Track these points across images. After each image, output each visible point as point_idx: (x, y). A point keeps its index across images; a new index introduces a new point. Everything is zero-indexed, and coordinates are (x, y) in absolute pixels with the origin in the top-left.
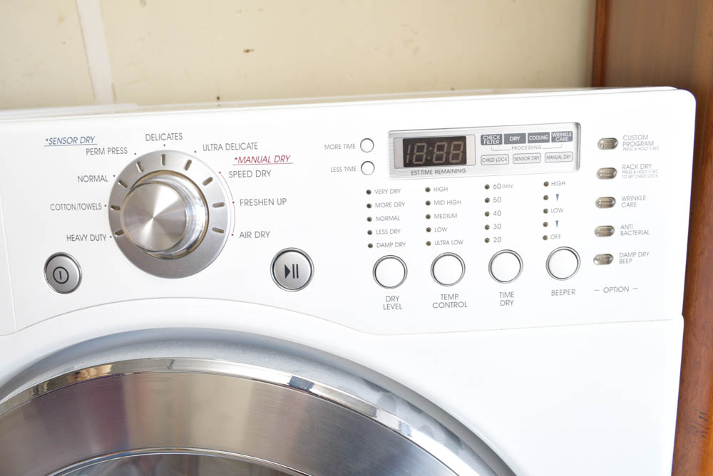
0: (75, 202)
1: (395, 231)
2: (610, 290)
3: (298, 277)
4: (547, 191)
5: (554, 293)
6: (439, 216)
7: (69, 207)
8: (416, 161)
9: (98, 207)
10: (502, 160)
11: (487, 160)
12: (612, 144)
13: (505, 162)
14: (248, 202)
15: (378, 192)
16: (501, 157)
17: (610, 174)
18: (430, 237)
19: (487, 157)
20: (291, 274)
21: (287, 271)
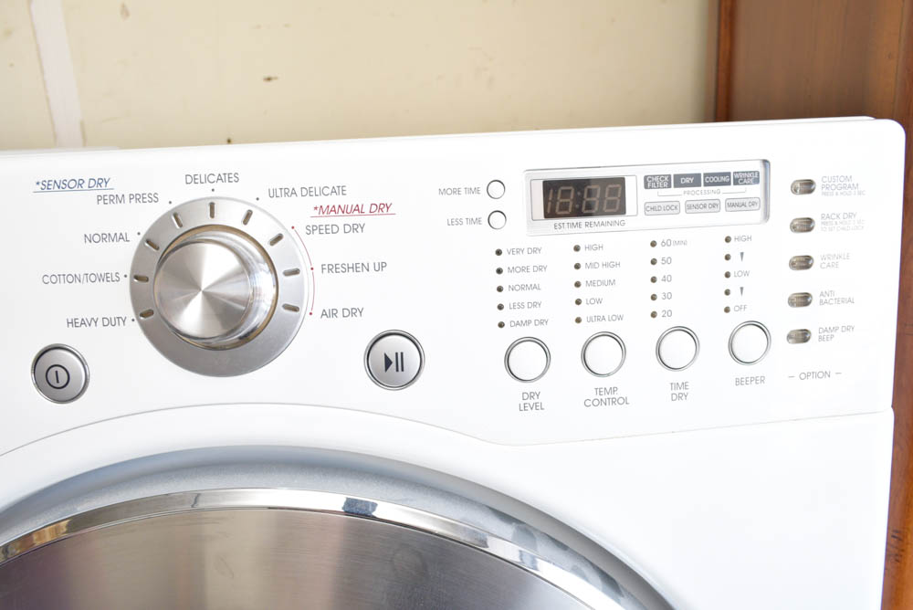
0: (80, 272)
1: (535, 304)
2: (807, 376)
3: (403, 370)
4: (728, 249)
5: (739, 382)
6: (592, 283)
7: (70, 279)
8: (560, 210)
9: (115, 278)
10: (672, 208)
11: (652, 209)
12: (807, 186)
13: (675, 211)
14: (332, 268)
15: (512, 252)
16: (670, 204)
17: (806, 225)
18: (581, 311)
19: (652, 205)
20: (393, 366)
21: (388, 362)
